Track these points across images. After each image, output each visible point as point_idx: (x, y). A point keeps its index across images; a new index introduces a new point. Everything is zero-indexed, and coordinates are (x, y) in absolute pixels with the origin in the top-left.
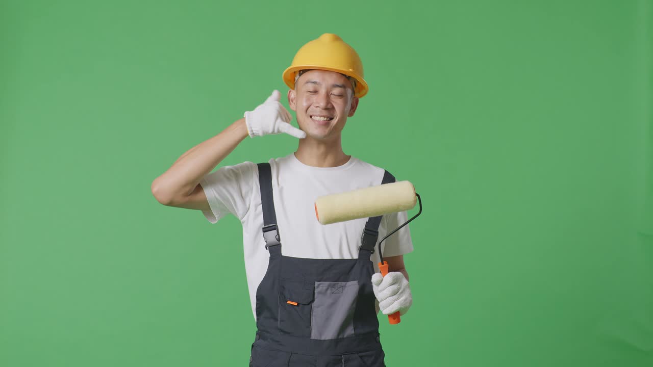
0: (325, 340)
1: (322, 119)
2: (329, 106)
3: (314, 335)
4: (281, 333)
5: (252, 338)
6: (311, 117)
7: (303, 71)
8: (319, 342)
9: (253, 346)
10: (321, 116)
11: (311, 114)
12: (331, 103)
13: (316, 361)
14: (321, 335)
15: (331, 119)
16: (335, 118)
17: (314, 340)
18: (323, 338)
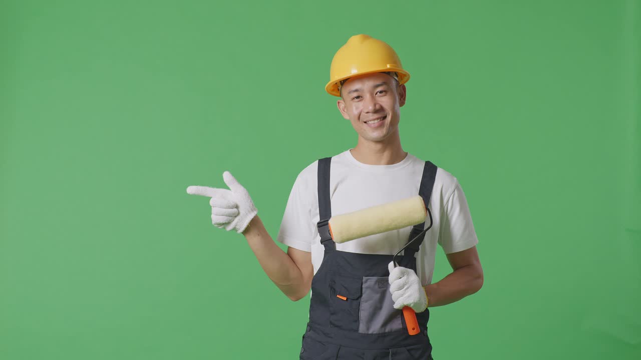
0: (372, 334)
1: (376, 121)
2: (378, 107)
3: (362, 329)
4: (332, 326)
5: (303, 330)
6: (365, 122)
7: (344, 82)
8: (366, 336)
9: (303, 337)
10: (374, 120)
11: (365, 121)
12: (378, 104)
13: (364, 354)
14: (368, 329)
15: (385, 117)
16: (388, 116)
17: (362, 334)
18: (370, 332)
